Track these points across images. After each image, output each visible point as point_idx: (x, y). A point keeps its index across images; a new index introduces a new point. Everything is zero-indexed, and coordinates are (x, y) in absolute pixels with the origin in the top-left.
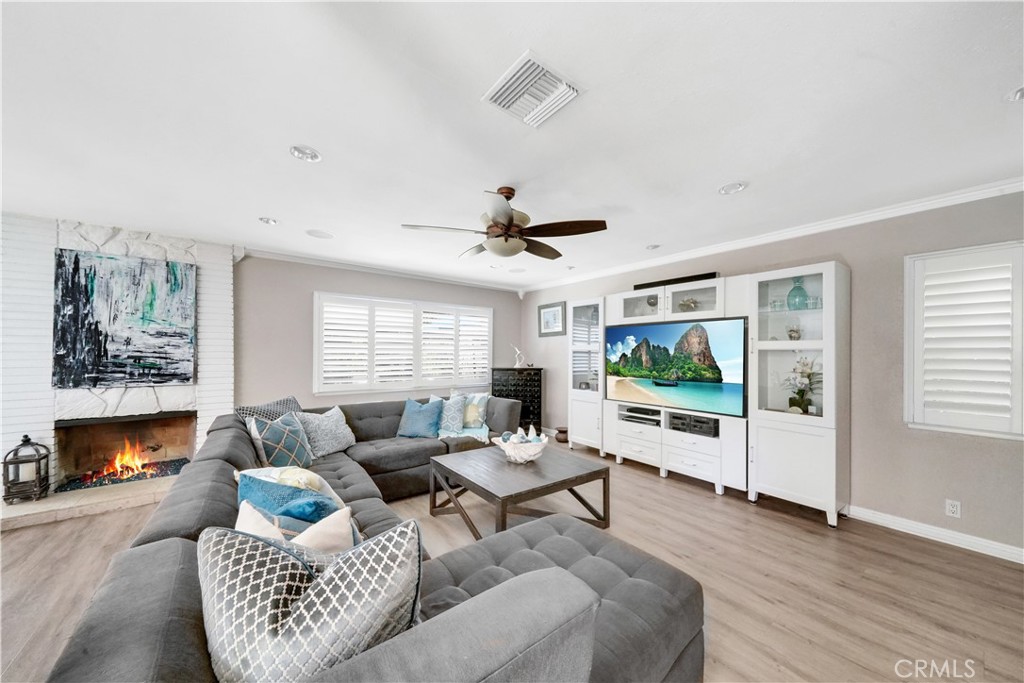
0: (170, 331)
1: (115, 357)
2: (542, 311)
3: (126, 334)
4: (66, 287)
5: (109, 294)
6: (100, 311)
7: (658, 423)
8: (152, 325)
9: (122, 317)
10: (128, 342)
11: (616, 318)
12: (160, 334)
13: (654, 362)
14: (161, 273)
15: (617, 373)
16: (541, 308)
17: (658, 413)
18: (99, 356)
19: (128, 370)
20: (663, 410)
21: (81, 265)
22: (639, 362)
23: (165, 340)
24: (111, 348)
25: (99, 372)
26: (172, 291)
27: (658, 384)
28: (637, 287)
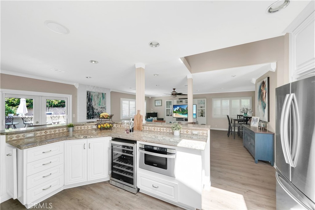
0: (103, 107)
1: (95, 113)
2: (156, 101)
3: (97, 108)
4: (88, 99)
5: (94, 100)
6: (93, 104)
7: (183, 120)
8: (100, 106)
9: (96, 104)
10: (97, 110)
11: (175, 104)
12: (102, 108)
13: (182, 111)
14: (101, 95)
15: (175, 113)
16: (155, 101)
17: (183, 119)
18: (93, 113)
19: (97, 115)
20: (184, 118)
21: (91, 94)
22: (180, 111)
23: (102, 109)
24: (95, 111)
25: (93, 116)
26: (103, 99)
27: (183, 114)
28: (179, 99)
